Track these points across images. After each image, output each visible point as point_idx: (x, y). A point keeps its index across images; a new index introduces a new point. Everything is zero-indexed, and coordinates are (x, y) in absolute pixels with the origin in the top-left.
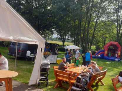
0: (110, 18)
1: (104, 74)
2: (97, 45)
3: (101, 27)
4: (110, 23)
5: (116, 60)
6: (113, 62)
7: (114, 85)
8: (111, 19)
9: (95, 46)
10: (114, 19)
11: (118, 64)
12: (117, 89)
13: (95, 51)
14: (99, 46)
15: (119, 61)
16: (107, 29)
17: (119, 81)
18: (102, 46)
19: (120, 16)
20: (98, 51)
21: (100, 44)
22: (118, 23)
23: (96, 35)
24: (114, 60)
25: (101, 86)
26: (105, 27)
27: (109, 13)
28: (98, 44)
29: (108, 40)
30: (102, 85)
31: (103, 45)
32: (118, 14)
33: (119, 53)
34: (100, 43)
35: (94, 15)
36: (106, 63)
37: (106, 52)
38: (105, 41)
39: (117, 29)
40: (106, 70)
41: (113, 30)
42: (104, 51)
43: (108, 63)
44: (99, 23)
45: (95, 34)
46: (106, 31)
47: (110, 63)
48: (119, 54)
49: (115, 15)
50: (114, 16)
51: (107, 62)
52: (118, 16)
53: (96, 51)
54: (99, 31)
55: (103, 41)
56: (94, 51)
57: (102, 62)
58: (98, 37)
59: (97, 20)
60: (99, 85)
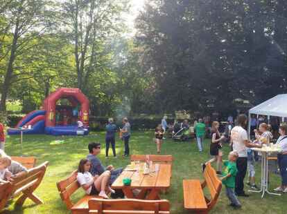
0: (56, 29)
1: (40, 174)
2: (25, 98)
3: (32, 49)
4: (57, 40)
5: (79, 132)
6: (71, 140)
7: (66, 198)
8: (59, 29)
9: (18, 103)
10: (67, 31)
11: (83, 141)
12: (72, 206)
13: (18, 116)
14: (30, 100)
15: (86, 133)
16: (50, 55)
17: (78, 185)
18: (39, 101)
19: (81, 25)
20: (27, 113)
21: (35, 95)
22: (77, 42)
23: (18, 72)
24: (74, 134)
25: (32, 209)
26: (44, 50)
27: (51, 14)
28: (26, 94)
29: (55, 84)
30: (34, 203)
31: (43, 96)
32: (76, 19)
33: (85, 114)
34: (35, 93)
35: (7, 16)
36: (52, 143)
37: (51, 116)
38: (48, 86)
39: (77, 56)
40: (46, 162)
41: (66, 58)
42: (45, 113)
43: (57, 142)
44: (25, 40)
45: (16, 68)
46: (47, 61)
47: (63, 141)
48: (85, 118)
49: (69, 20)
50: (65, 23)
51: (54, 140)
52: (76, 25)
53: (23, 116)
54: (29, 61)
55: (42, 87)
56: (15, 115)
57: (42, 141)
58: (26, 76)
59: (17, 30)
60: (25, 208)
